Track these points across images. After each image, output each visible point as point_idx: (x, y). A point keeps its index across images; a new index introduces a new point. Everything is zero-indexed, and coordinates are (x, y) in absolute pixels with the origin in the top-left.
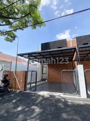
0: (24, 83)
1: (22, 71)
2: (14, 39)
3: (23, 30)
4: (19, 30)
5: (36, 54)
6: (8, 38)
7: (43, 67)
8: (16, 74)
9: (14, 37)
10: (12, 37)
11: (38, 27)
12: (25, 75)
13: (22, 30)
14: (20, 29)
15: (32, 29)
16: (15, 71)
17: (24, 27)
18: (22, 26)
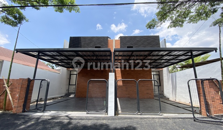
0: (23, 100)
1: (21, 79)
2: (20, 22)
3: (38, 9)
4: (31, 7)
5: (52, 53)
6: (8, 19)
7: (70, 75)
8: (8, 84)
9: (20, 19)
10: (15, 17)
11: (66, 11)
12: (26, 86)
13: (36, 10)
14: (33, 6)
15: (56, 11)
16: (7, 78)
17: (42, 4)
18: (38, 3)
